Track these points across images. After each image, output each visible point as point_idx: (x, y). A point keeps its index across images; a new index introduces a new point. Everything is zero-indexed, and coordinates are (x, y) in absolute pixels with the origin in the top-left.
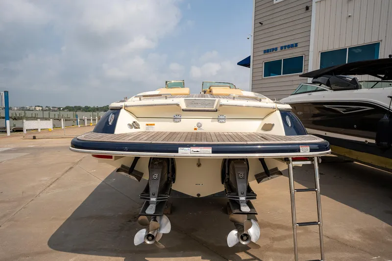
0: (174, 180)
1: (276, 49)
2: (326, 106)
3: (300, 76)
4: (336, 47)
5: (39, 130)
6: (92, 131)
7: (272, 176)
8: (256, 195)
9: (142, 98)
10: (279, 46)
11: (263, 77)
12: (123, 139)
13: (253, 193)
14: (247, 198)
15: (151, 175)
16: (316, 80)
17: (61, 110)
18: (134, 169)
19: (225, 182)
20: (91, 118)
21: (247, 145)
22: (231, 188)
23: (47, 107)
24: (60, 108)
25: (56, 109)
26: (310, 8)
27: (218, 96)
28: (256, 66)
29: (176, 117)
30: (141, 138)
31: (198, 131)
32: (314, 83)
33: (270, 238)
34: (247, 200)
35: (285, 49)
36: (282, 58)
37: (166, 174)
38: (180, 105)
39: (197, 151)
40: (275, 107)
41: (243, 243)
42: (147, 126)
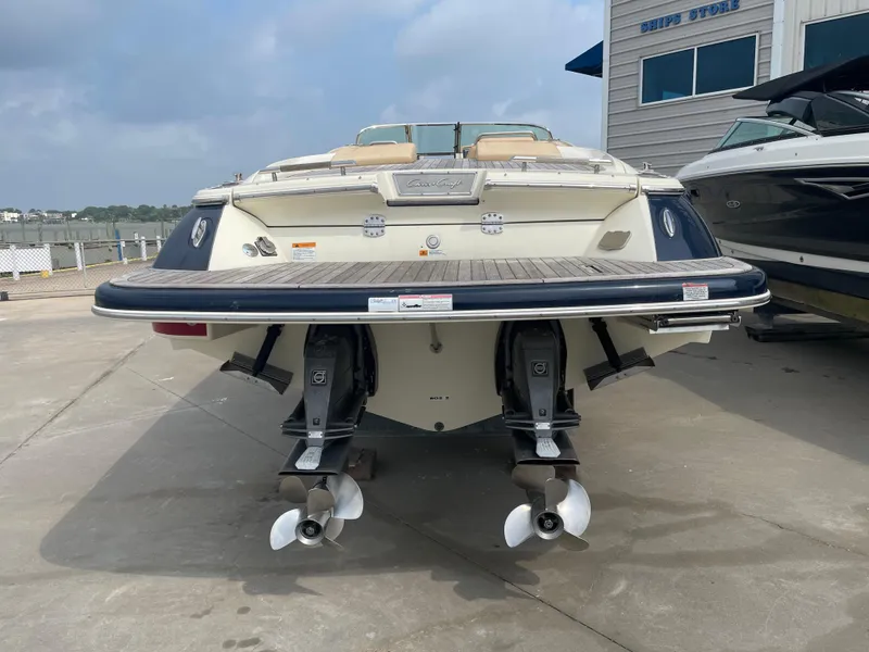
0: (372, 390)
1: (677, 18)
2: (802, 181)
3: (734, 97)
5: (16, 276)
7: (627, 371)
8: (579, 418)
9: (279, 174)
10: (684, 8)
11: (641, 104)
13: (573, 413)
14: (555, 426)
15: (308, 375)
16: (775, 107)
17: (71, 219)
18: (268, 362)
19: (505, 389)
20: (158, 237)
21: (544, 286)
22: (515, 401)
23: (32, 211)
24: (69, 213)
25: (58, 216)
28: (617, 73)
29: (371, 222)
30: (275, 277)
31: (429, 258)
32: (771, 115)
33: (626, 532)
34: (556, 429)
35: (703, 16)
36: (694, 45)
37: (350, 373)
38: (380, 191)
39: (416, 306)
40: (635, 186)
41: (545, 536)
42: (294, 249)
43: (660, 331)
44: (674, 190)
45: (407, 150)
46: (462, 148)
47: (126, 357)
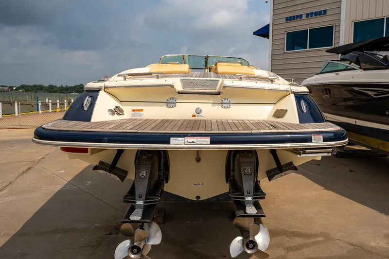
0: (167, 180)
1: (301, 16)
2: (355, 89)
3: (327, 51)
4: (372, 17)
6: (62, 117)
7: (285, 172)
8: (265, 194)
9: (127, 77)
10: (304, 12)
11: (286, 51)
12: (102, 127)
13: (262, 192)
14: (254, 198)
15: (137, 173)
16: (344, 57)
17: (13, 90)
18: (116, 166)
19: (230, 181)
20: (58, 101)
21: (252, 134)
22: (236, 186)
24: (12, 87)
25: (6, 89)
27: (224, 75)
28: (276, 37)
29: (170, 101)
30: (125, 126)
31: (196, 118)
32: (342, 60)
33: (284, 248)
34: (255, 200)
35: (312, 16)
36: (308, 28)
37: (157, 172)
38: (175, 87)
39: (193, 142)
40: (289, 90)
41: (249, 252)
42: (133, 112)
43: (303, 155)
44: (305, 92)
45: (185, 68)
46: (208, 66)
47: (40, 160)
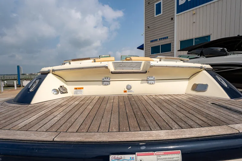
1: (157, 40)
4: (188, 38)
9: (71, 62)
10: (158, 38)
11: (151, 54)
26: (173, 19)
28: (147, 49)
29: (105, 80)
31: (128, 93)
35: (162, 40)
36: (160, 44)
38: (109, 68)
42: (75, 90)
